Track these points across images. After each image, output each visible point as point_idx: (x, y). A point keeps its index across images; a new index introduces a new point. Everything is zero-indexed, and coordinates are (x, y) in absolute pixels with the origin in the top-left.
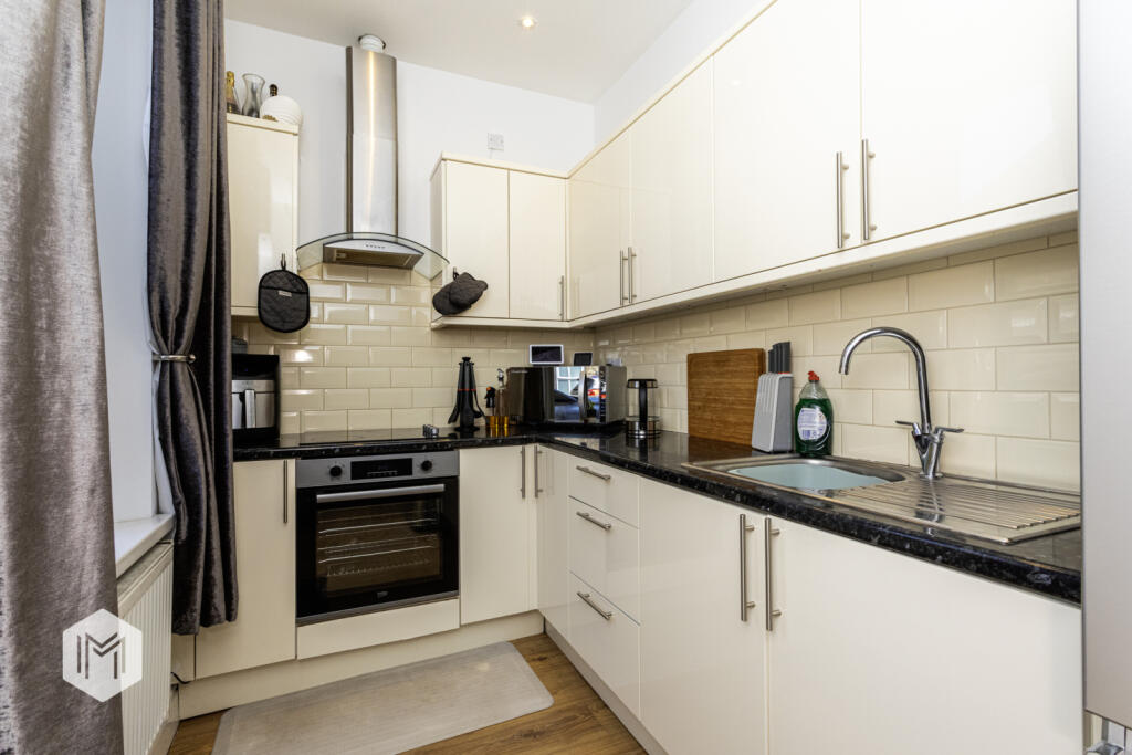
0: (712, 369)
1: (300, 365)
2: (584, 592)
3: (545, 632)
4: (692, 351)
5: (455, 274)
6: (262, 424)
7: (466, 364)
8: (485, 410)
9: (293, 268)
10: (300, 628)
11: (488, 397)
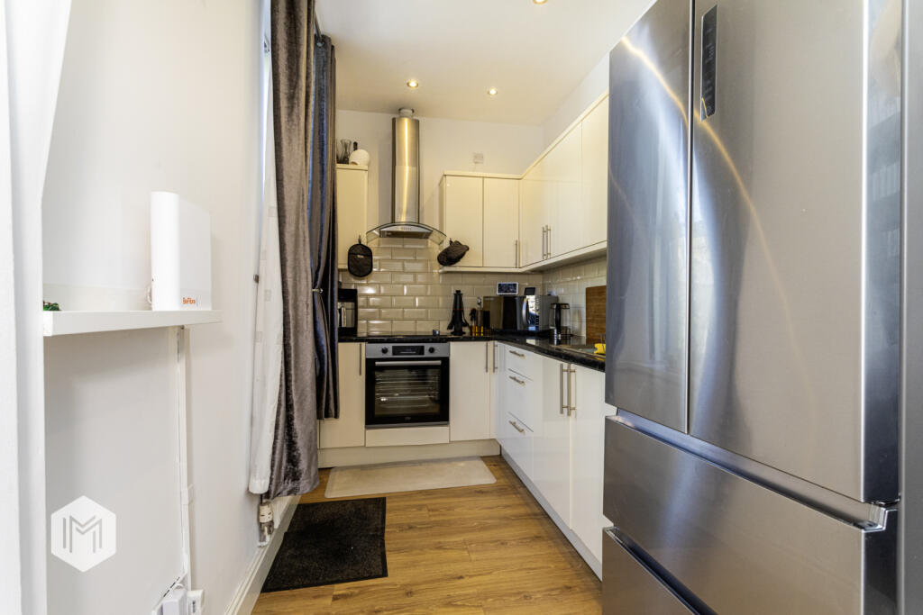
0: (597, 297)
1: (368, 296)
2: (513, 421)
3: (501, 455)
4: (589, 286)
5: (451, 242)
6: (350, 326)
7: (458, 295)
8: (469, 321)
9: (364, 242)
10: (367, 431)
11: (471, 314)
